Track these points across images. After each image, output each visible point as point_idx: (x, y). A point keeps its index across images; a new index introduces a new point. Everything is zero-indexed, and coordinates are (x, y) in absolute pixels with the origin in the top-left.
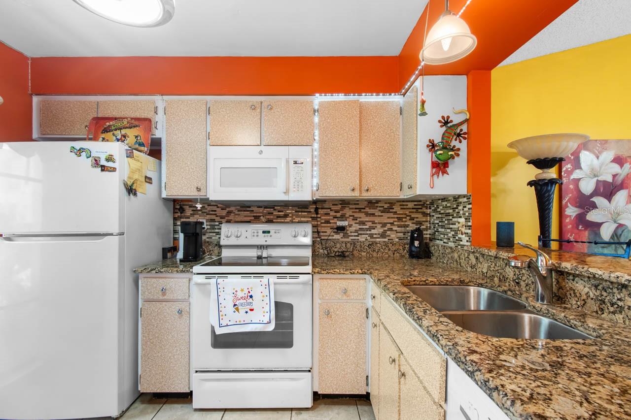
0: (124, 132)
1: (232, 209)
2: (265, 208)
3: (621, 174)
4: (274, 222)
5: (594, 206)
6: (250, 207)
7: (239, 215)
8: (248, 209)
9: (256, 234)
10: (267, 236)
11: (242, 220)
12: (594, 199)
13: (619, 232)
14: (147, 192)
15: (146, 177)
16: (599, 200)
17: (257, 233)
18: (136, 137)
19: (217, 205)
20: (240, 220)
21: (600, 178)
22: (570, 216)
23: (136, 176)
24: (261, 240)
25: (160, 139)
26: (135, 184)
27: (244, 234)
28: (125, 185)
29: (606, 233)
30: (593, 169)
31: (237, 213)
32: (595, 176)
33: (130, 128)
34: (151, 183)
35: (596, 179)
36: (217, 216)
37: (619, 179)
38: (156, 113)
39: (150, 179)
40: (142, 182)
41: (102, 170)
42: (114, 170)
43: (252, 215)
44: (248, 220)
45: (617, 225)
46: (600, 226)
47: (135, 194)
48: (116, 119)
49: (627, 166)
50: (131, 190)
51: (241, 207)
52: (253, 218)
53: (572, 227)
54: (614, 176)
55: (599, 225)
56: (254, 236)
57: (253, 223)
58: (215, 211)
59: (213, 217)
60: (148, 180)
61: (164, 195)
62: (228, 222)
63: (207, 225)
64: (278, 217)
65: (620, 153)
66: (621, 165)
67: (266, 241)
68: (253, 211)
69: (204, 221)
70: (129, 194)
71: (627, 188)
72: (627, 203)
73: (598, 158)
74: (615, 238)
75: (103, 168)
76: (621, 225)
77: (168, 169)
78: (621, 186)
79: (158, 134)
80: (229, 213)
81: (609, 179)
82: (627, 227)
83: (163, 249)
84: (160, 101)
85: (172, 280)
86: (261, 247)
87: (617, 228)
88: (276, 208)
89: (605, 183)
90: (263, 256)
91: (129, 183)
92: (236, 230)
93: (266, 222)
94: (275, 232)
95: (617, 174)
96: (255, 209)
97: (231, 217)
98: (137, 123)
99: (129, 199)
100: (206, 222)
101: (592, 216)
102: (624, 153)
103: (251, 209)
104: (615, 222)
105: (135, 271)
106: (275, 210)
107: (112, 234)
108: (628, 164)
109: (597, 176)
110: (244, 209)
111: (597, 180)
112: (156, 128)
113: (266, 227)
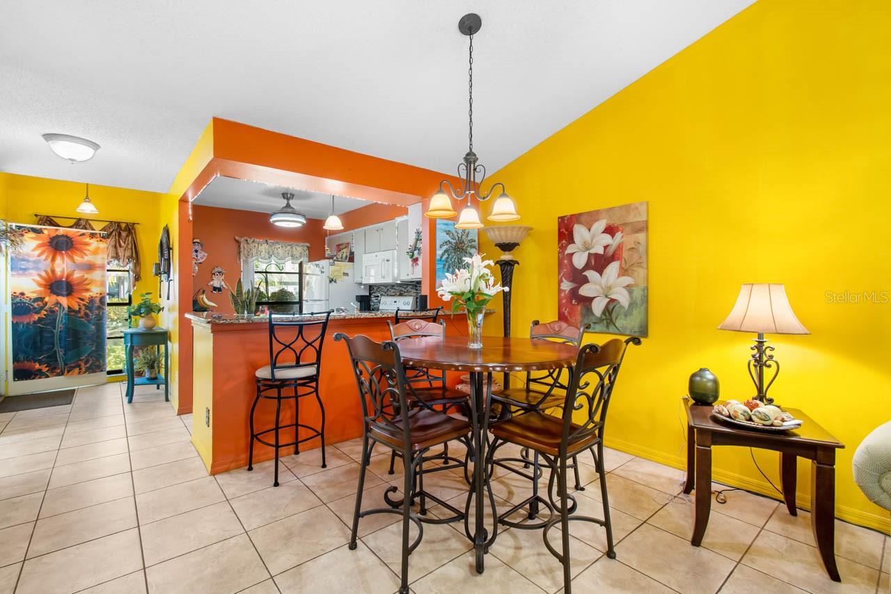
2: (399, 287)
3: (612, 245)
5: (585, 280)
12: (585, 273)
13: (611, 307)
14: (344, 281)
15: (344, 273)
16: (591, 274)
18: (346, 252)
21: (592, 251)
22: (564, 291)
23: (336, 273)
26: (335, 277)
28: (329, 278)
29: (598, 307)
30: (585, 242)
32: (587, 249)
34: (348, 276)
35: (588, 252)
37: (611, 251)
39: (347, 274)
40: (341, 275)
45: (609, 300)
46: (592, 301)
47: (335, 282)
49: (619, 235)
50: (331, 281)
51: (391, 287)
53: (567, 301)
54: (606, 247)
55: (590, 300)
62: (388, 295)
65: (611, 222)
66: (613, 235)
71: (619, 259)
72: (619, 276)
73: (589, 231)
74: (607, 314)
76: (612, 300)
78: (613, 258)
79: (353, 250)
81: (601, 251)
82: (619, 303)
87: (608, 303)
89: (596, 255)
91: (332, 277)
95: (608, 246)
97: (389, 293)
99: (331, 284)
101: (585, 291)
102: (616, 222)
104: (606, 296)
108: (620, 232)
109: (589, 249)
111: (589, 254)
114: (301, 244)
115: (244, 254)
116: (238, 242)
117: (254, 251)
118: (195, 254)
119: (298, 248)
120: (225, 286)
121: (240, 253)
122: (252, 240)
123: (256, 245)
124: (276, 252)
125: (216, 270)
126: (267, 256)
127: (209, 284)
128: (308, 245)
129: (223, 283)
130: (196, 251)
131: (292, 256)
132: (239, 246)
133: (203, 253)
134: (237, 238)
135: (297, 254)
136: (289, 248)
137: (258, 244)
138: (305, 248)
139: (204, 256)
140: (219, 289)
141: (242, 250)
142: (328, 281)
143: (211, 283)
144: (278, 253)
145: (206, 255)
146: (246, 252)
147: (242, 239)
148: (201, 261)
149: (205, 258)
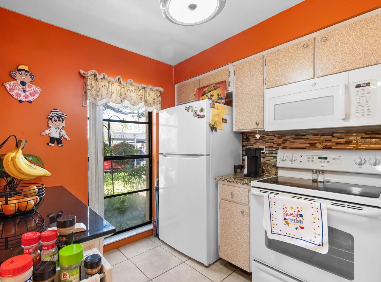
0: (211, 93)
1: (288, 137)
2: (321, 136)
4: (332, 149)
6: (305, 135)
7: (294, 142)
8: (303, 137)
9: (311, 159)
10: (324, 162)
11: (298, 147)
14: (224, 129)
15: (223, 119)
17: (313, 158)
18: (218, 94)
19: (274, 135)
20: (295, 147)
23: (216, 119)
24: (318, 165)
25: (232, 93)
26: (216, 124)
27: (299, 159)
28: (210, 125)
31: (292, 141)
33: (215, 89)
34: (226, 123)
36: (274, 144)
38: (229, 76)
39: (226, 120)
40: (220, 122)
41: (198, 118)
42: (203, 117)
43: (308, 142)
44: (304, 147)
47: (216, 130)
48: (208, 86)
50: (213, 128)
51: (296, 136)
52: (308, 145)
56: (309, 161)
57: (309, 149)
58: (273, 140)
59: (272, 144)
60: (224, 121)
61: (234, 130)
62: (284, 148)
63: (266, 151)
64: (337, 144)
67: (322, 166)
68: (308, 138)
69: (264, 147)
70: (212, 131)
75: (199, 116)
77: (236, 112)
79: (231, 89)
80: (285, 141)
83: (235, 166)
84: (231, 67)
85: (237, 188)
86: (317, 171)
88: (334, 135)
90: (319, 180)
91: (212, 124)
92: (291, 155)
93: (323, 149)
94: (334, 159)
96: (311, 137)
97: (287, 144)
98: (218, 86)
99: (212, 134)
100: (266, 148)
103: (306, 137)
105: (216, 179)
106: (333, 137)
107: (203, 155)
110: (299, 137)
112: (229, 86)
113: (323, 153)
114: (155, 88)
115: (92, 94)
116: (83, 77)
117: (104, 91)
118: (20, 87)
119: (151, 93)
120: (66, 136)
121: (86, 93)
122: (102, 76)
123: (107, 84)
124: (128, 94)
125: (54, 113)
126: (119, 99)
127: (43, 133)
128: (161, 89)
129: (63, 132)
130: (23, 83)
131: (146, 101)
132: (85, 84)
133: (34, 87)
134: (82, 72)
135: (151, 100)
136: (142, 92)
137: (109, 82)
138: (158, 94)
139: (36, 92)
140: (58, 141)
141: (89, 87)
142: (210, 129)
143: (47, 132)
144: (131, 96)
145: (39, 90)
146: (94, 92)
147: (90, 72)
148: (31, 99)
149: (37, 96)
